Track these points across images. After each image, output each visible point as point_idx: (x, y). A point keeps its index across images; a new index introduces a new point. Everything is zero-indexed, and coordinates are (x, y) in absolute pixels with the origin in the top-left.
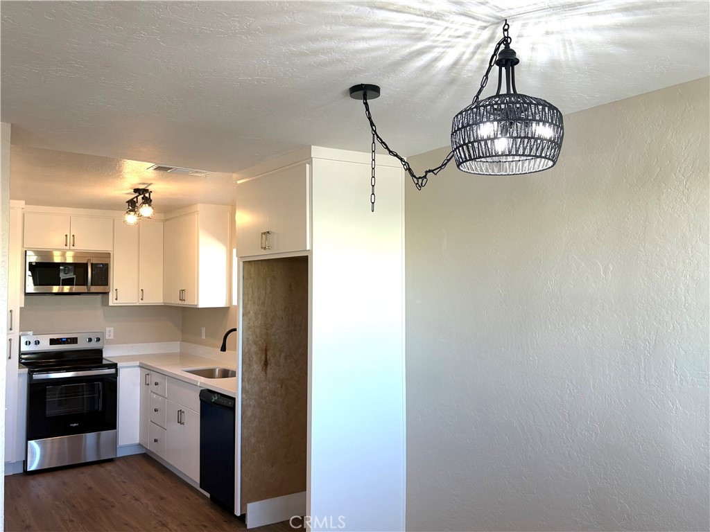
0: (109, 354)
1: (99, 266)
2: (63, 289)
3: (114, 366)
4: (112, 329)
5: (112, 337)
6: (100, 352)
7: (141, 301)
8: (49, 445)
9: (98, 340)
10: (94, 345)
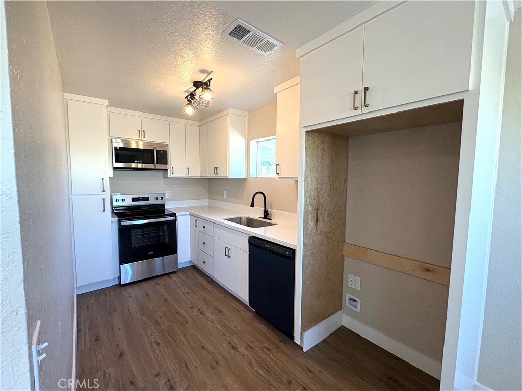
0: (169, 207)
1: (161, 152)
2: (137, 165)
3: (174, 215)
4: (169, 192)
5: (170, 197)
6: (163, 205)
7: (187, 175)
8: (135, 267)
9: (162, 198)
10: (159, 202)
